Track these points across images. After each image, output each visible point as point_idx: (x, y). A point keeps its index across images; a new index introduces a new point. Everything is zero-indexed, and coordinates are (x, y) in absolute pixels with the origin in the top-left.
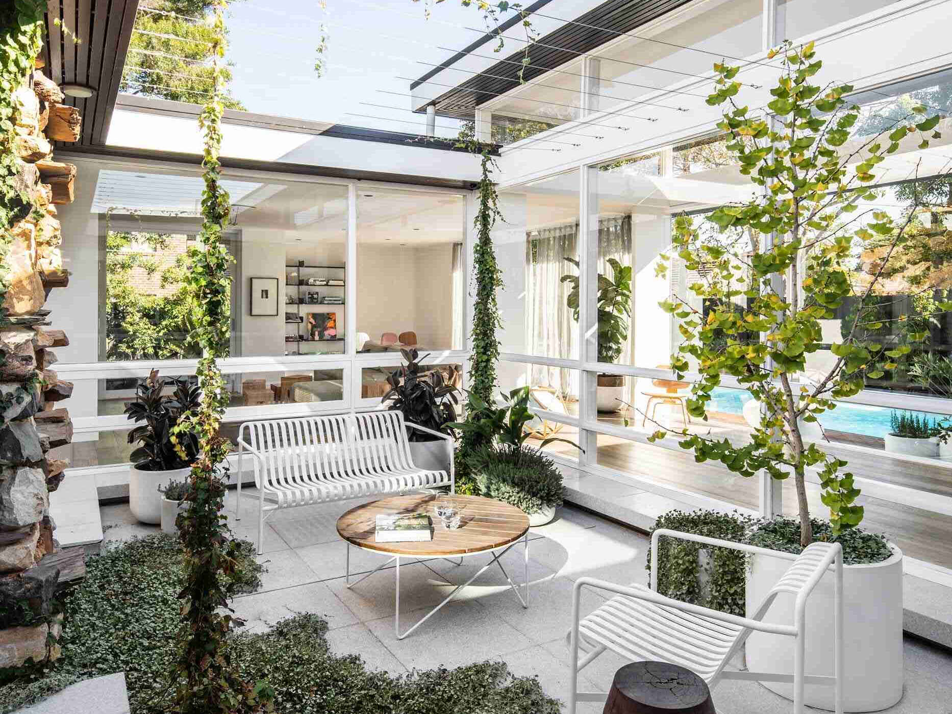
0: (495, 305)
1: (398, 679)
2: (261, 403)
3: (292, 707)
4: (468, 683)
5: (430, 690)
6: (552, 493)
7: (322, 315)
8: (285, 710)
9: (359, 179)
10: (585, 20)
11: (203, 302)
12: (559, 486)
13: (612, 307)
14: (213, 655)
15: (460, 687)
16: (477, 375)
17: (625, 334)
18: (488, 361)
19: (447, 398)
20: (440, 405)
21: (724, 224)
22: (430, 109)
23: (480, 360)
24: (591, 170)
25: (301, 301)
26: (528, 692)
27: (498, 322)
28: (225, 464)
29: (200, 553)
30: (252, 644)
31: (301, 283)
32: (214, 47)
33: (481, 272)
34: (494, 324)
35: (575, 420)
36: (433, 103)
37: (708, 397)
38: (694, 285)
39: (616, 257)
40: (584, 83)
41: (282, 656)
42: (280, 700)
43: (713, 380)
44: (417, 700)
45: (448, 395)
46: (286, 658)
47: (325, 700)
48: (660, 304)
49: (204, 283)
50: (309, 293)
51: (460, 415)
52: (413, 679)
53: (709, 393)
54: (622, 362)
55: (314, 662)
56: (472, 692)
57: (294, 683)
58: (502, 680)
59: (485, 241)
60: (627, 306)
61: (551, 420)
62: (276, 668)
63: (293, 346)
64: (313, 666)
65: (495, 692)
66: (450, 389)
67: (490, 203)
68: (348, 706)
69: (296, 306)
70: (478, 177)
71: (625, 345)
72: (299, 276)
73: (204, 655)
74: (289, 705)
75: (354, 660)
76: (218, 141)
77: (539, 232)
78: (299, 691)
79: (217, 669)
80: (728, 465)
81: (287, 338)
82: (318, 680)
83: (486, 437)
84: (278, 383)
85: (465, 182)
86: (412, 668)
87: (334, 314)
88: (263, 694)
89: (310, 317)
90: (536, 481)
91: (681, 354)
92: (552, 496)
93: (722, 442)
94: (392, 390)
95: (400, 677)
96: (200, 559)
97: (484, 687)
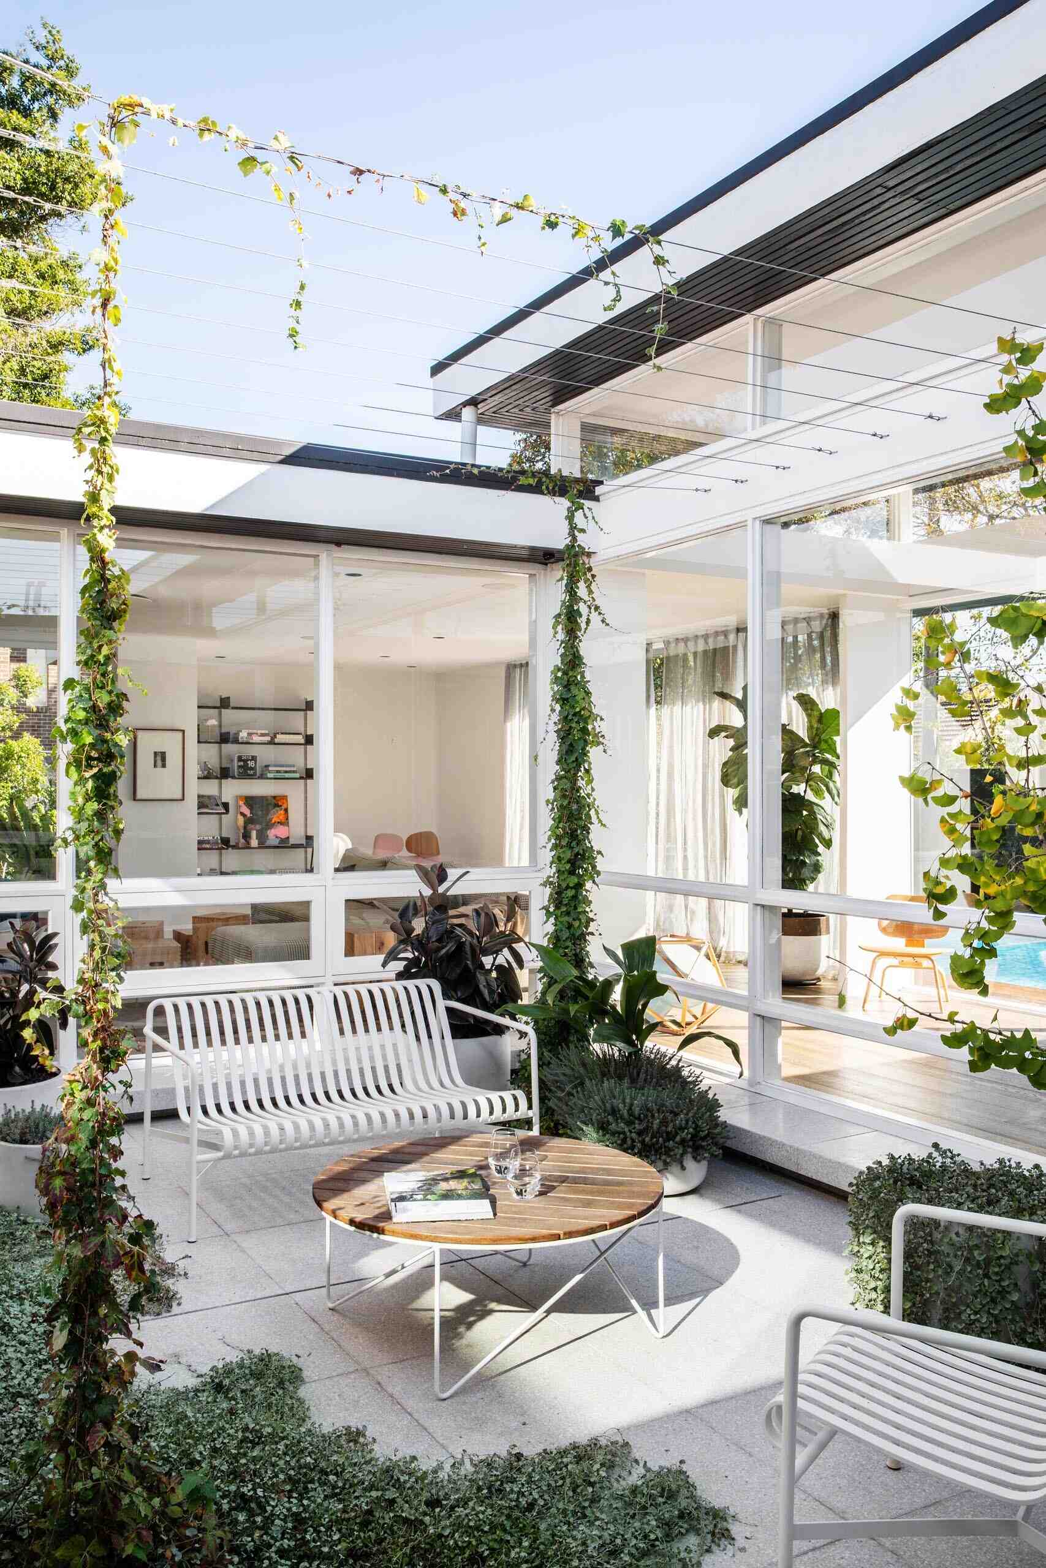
0: (590, 781)
1: (435, 1472)
2: (161, 964)
3: (247, 1521)
4: (563, 1478)
5: (495, 1490)
6: (702, 1134)
7: (263, 799)
8: (235, 1526)
9: (338, 544)
10: (752, 251)
11: (87, 775)
12: (714, 1122)
13: (803, 786)
14: (108, 1426)
15: (549, 1485)
16: (558, 912)
17: (827, 838)
18: (579, 886)
19: (504, 957)
20: (490, 971)
21: (1021, 631)
22: (468, 413)
23: (564, 885)
24: (769, 527)
25: (224, 773)
26: (671, 1496)
27: (597, 813)
28: (123, 1073)
29: (81, 1239)
30: (167, 1408)
31: (224, 738)
32: (104, 305)
33: (565, 719)
34: (589, 817)
35: (742, 997)
36: (473, 402)
37: (992, 953)
38: (963, 745)
39: (812, 692)
40: (751, 368)
41: (223, 1429)
42: (226, 1507)
43: (1001, 921)
44: (473, 1509)
45: (506, 951)
46: (232, 1431)
47: (305, 1510)
48: (902, 780)
49: (88, 740)
50: (240, 759)
51: (526, 990)
52: (463, 1472)
53: (994, 944)
54: (821, 890)
55: (283, 1439)
56: (571, 1494)
57: (248, 1478)
58: (624, 1474)
59: (573, 661)
60: (831, 785)
61: (693, 996)
62: (215, 1450)
63: (212, 859)
64: (281, 1446)
65: (612, 1495)
66: (510, 940)
67: (582, 591)
68: (348, 1520)
69: (216, 781)
70: (559, 541)
71: (827, 857)
72: (220, 726)
73: (93, 1425)
74: (242, 1517)
75: (354, 1436)
76: (111, 478)
77: (667, 643)
78: (260, 1492)
79: (114, 1449)
80: (1029, 1077)
81: (200, 842)
82: (292, 1472)
83: (577, 1031)
84: (187, 927)
85: (533, 549)
86: (460, 1450)
87: (284, 798)
88: (196, 1496)
89: (241, 803)
90: (671, 1112)
91: (944, 872)
92: (703, 1139)
93: (1019, 1035)
94: (401, 942)
95: (440, 1467)
96: (85, 1247)
97: (592, 1484)
